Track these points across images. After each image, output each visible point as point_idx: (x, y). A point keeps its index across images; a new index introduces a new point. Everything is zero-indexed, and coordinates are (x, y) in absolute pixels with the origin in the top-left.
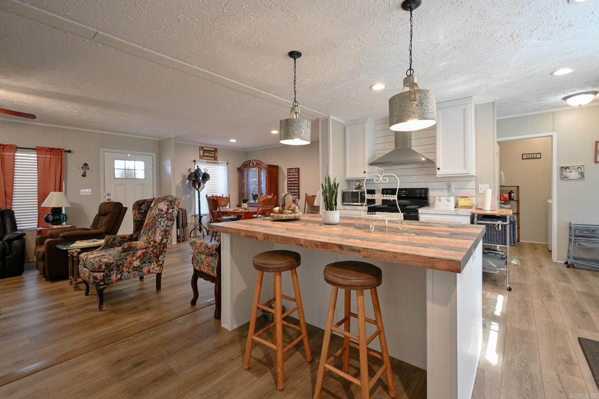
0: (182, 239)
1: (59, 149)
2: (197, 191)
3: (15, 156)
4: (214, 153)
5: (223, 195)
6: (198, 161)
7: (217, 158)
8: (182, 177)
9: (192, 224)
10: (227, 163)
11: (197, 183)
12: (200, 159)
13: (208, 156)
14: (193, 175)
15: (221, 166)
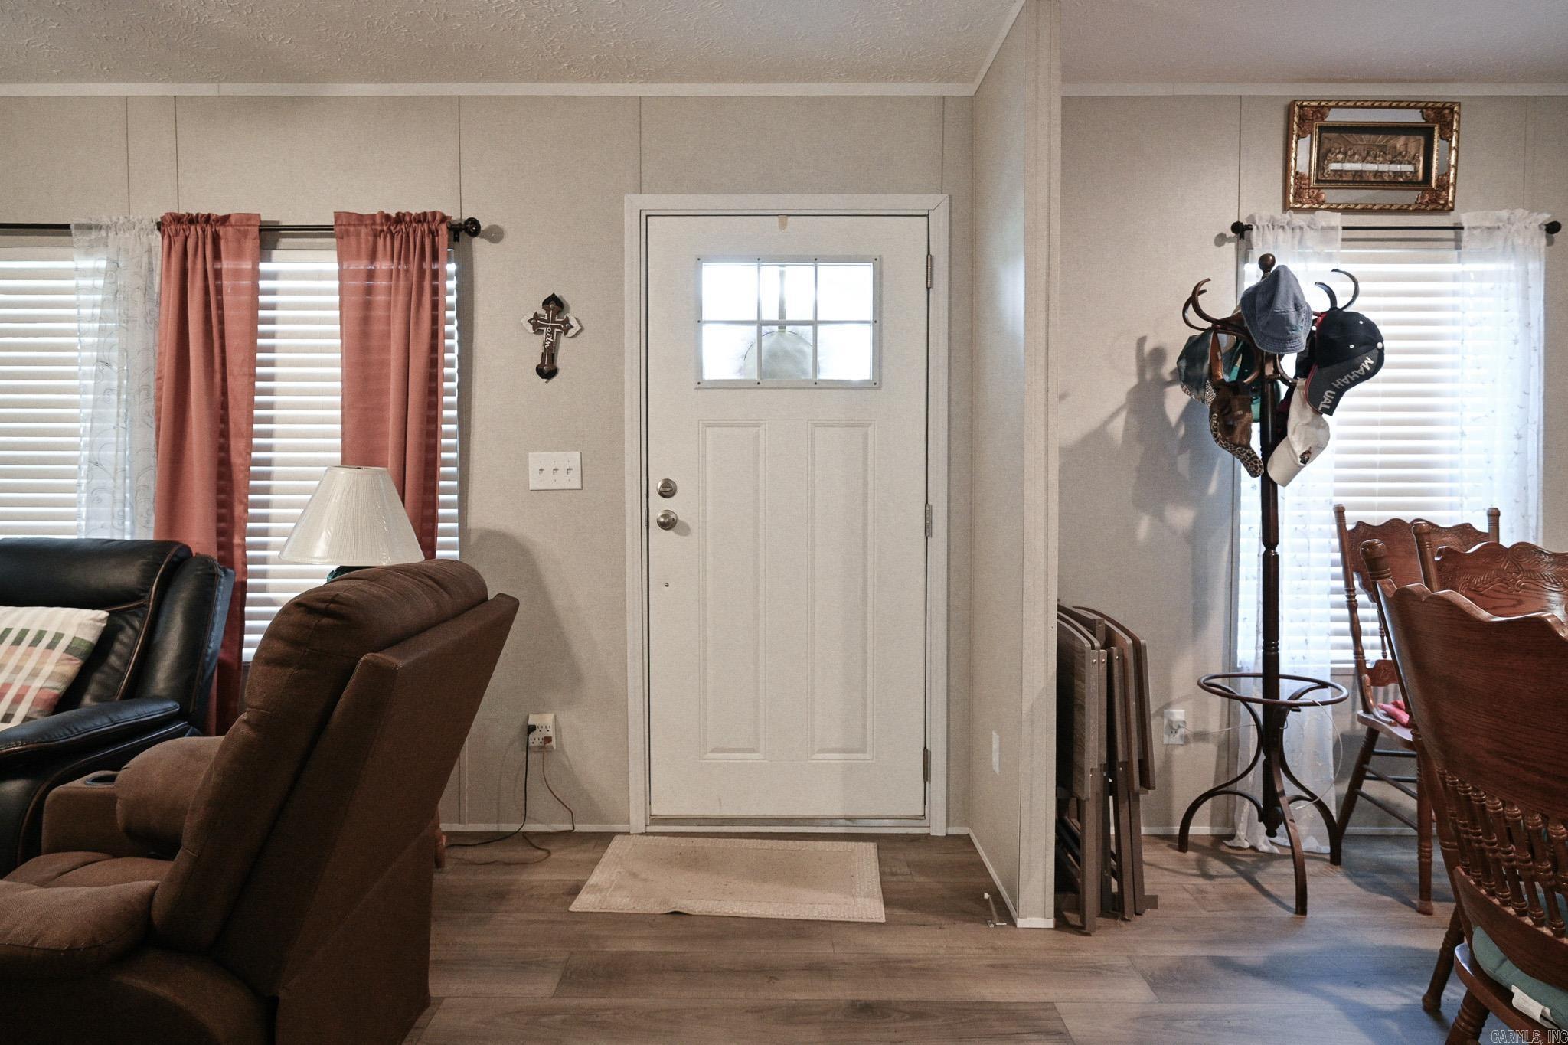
0: (1104, 886)
1: (422, 218)
2: (1257, 481)
3: (256, 275)
4: (1415, 144)
5: (1494, 516)
6: (1273, 224)
7: (1443, 185)
8: (1133, 368)
9: (1201, 736)
10: (1552, 228)
11: (1256, 409)
12: (1286, 207)
13: (1358, 181)
14: (1225, 340)
15: (1481, 256)
